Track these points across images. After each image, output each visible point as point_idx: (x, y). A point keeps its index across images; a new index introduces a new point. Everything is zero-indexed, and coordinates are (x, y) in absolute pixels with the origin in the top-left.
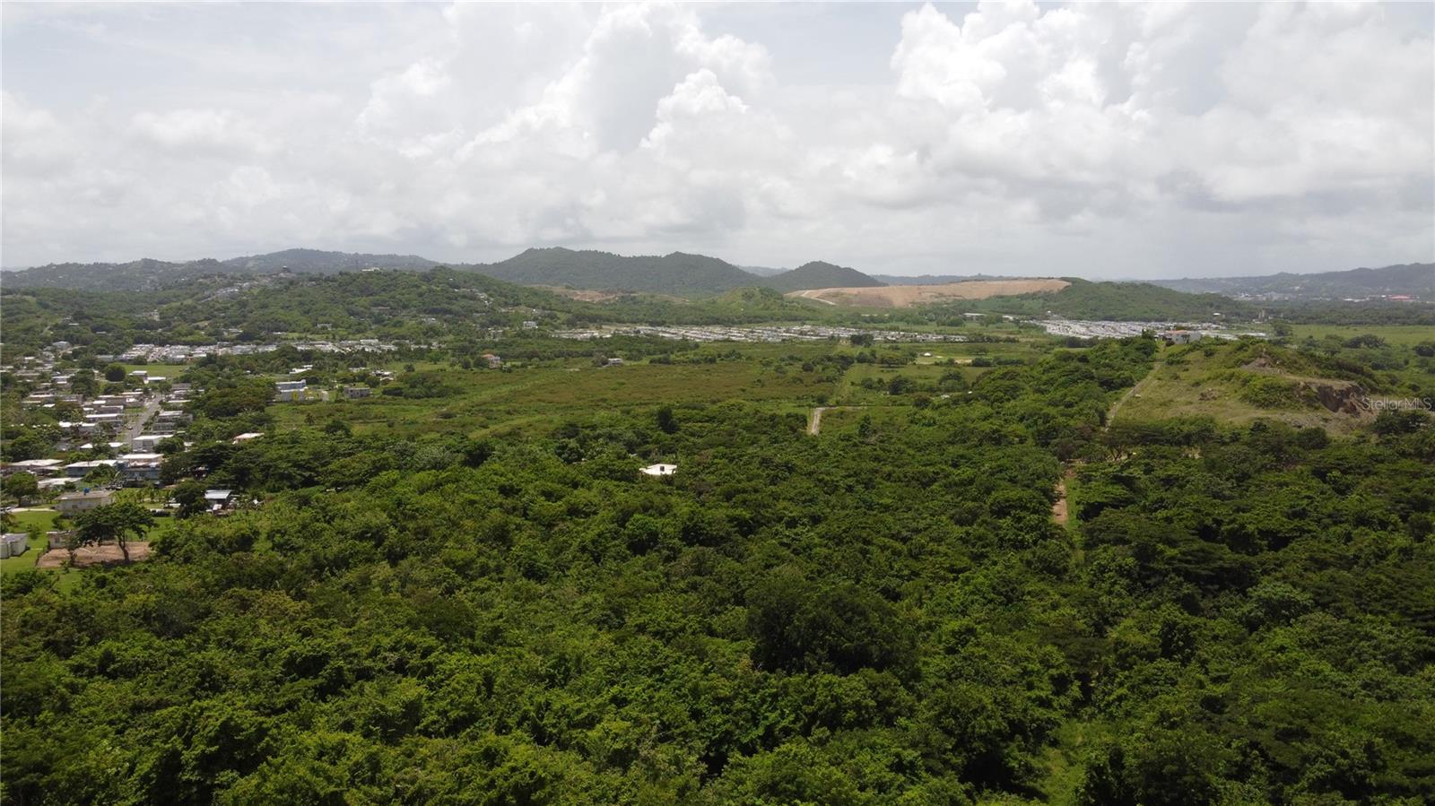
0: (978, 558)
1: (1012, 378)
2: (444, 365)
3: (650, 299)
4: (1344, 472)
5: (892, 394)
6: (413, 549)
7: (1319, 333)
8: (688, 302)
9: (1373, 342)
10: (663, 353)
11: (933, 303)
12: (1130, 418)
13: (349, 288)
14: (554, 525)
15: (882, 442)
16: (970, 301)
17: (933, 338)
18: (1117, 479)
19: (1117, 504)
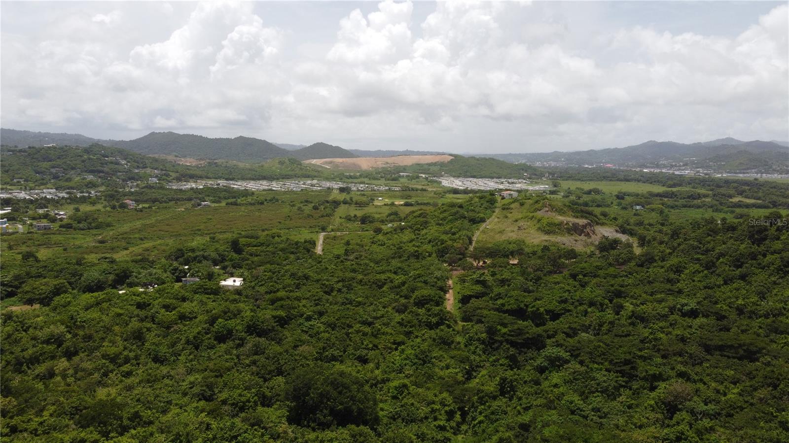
0: (408, 334)
1: (424, 217)
2: (99, 207)
3: (225, 164)
4: (584, 276)
5: (362, 224)
6: (82, 348)
7: (573, 185)
8: (248, 166)
9: (597, 191)
10: (233, 197)
11: (383, 168)
12: (484, 240)
13: (36, 156)
14: (171, 327)
15: (357, 258)
16: (402, 166)
17: (383, 188)
18: (478, 282)
19: (478, 296)
